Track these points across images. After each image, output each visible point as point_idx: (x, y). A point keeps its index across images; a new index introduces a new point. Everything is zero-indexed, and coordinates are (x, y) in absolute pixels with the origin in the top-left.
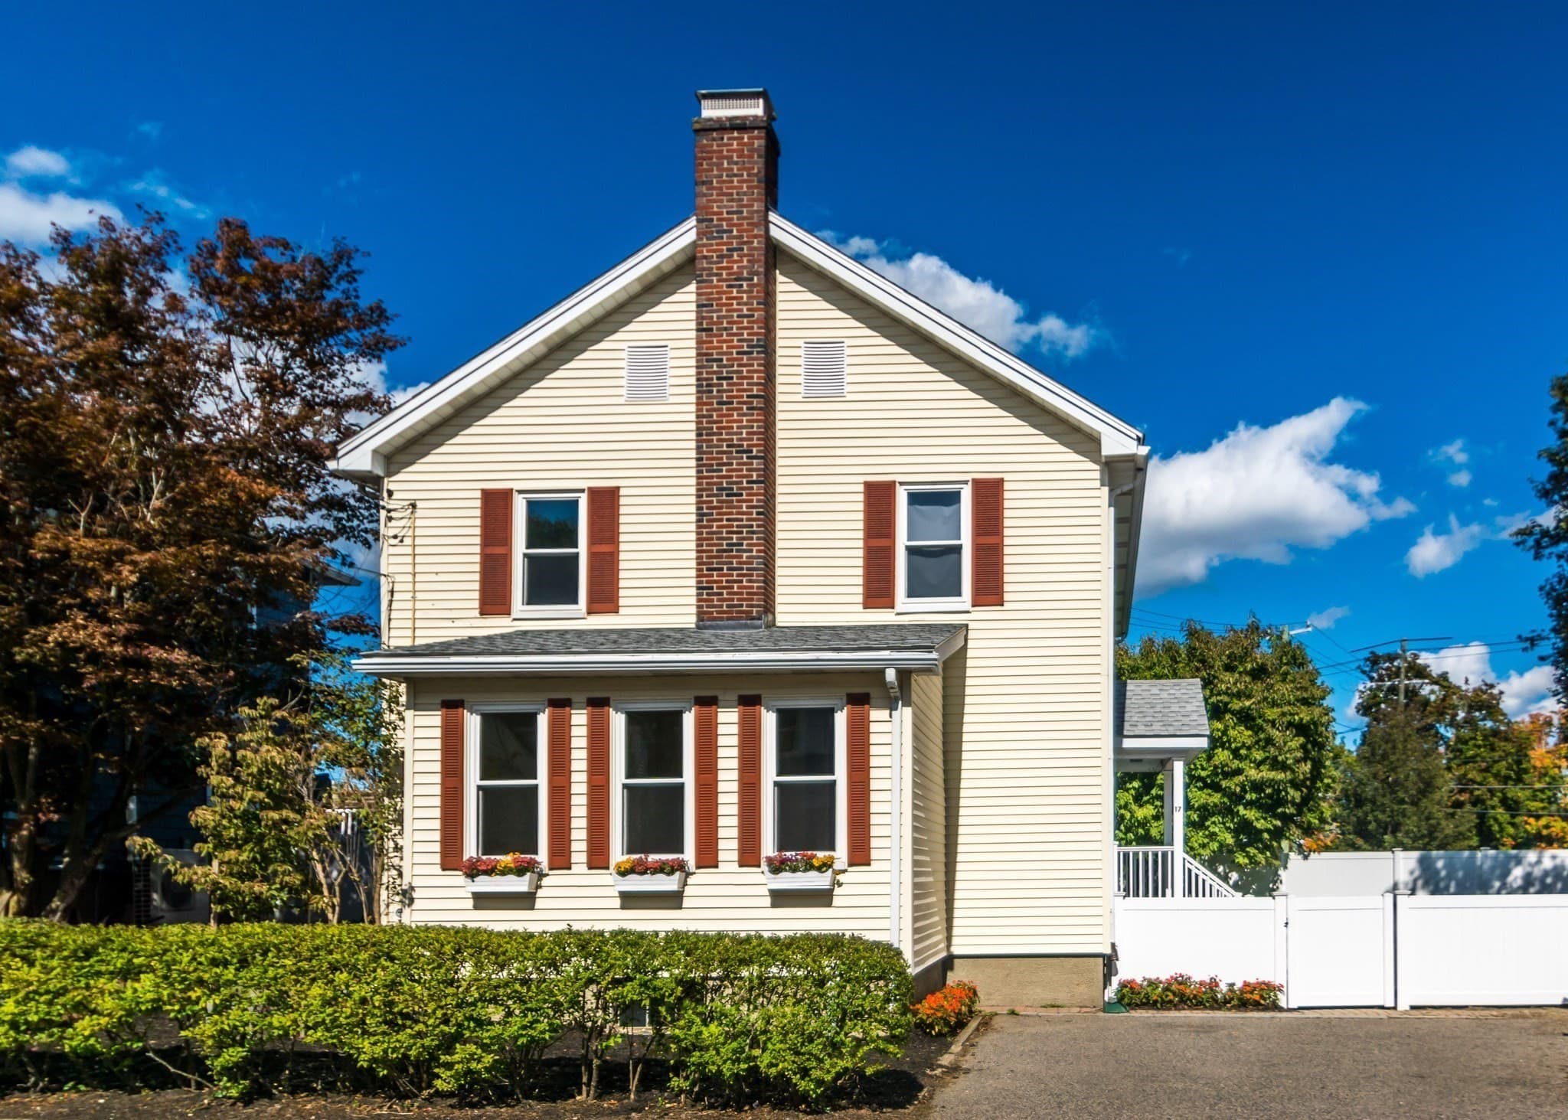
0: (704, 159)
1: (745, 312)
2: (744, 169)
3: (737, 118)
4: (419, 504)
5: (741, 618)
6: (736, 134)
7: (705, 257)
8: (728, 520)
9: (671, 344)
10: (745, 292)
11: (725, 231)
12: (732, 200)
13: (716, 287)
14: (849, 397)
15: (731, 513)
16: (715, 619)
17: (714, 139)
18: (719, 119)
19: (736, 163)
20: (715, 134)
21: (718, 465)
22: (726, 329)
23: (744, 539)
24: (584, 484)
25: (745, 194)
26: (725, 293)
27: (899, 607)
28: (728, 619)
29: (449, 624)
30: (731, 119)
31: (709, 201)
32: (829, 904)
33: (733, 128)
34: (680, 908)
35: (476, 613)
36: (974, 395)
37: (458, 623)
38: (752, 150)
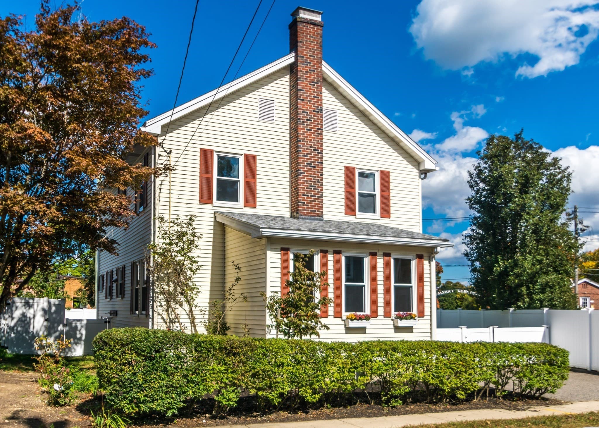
0: (301, 33)
1: (316, 96)
2: (315, 40)
3: (313, 20)
4: (173, 151)
5: (315, 216)
6: (312, 26)
7: (301, 71)
8: (310, 176)
9: (276, 100)
10: (315, 88)
11: (308, 63)
12: (311, 51)
13: (305, 83)
14: (339, 132)
15: (311, 174)
16: (306, 215)
17: (304, 26)
18: (307, 19)
19: (313, 37)
20: (304, 24)
21: (307, 154)
22: (309, 101)
23: (316, 184)
24: (243, 152)
25: (315, 50)
26: (309, 86)
27: (357, 216)
28: (311, 216)
29: (185, 205)
30: (311, 20)
31: (302, 50)
32: (412, 332)
33: (311, 24)
34: (365, 333)
35: (198, 202)
36: (380, 139)
37: (189, 206)
38: (318, 34)
